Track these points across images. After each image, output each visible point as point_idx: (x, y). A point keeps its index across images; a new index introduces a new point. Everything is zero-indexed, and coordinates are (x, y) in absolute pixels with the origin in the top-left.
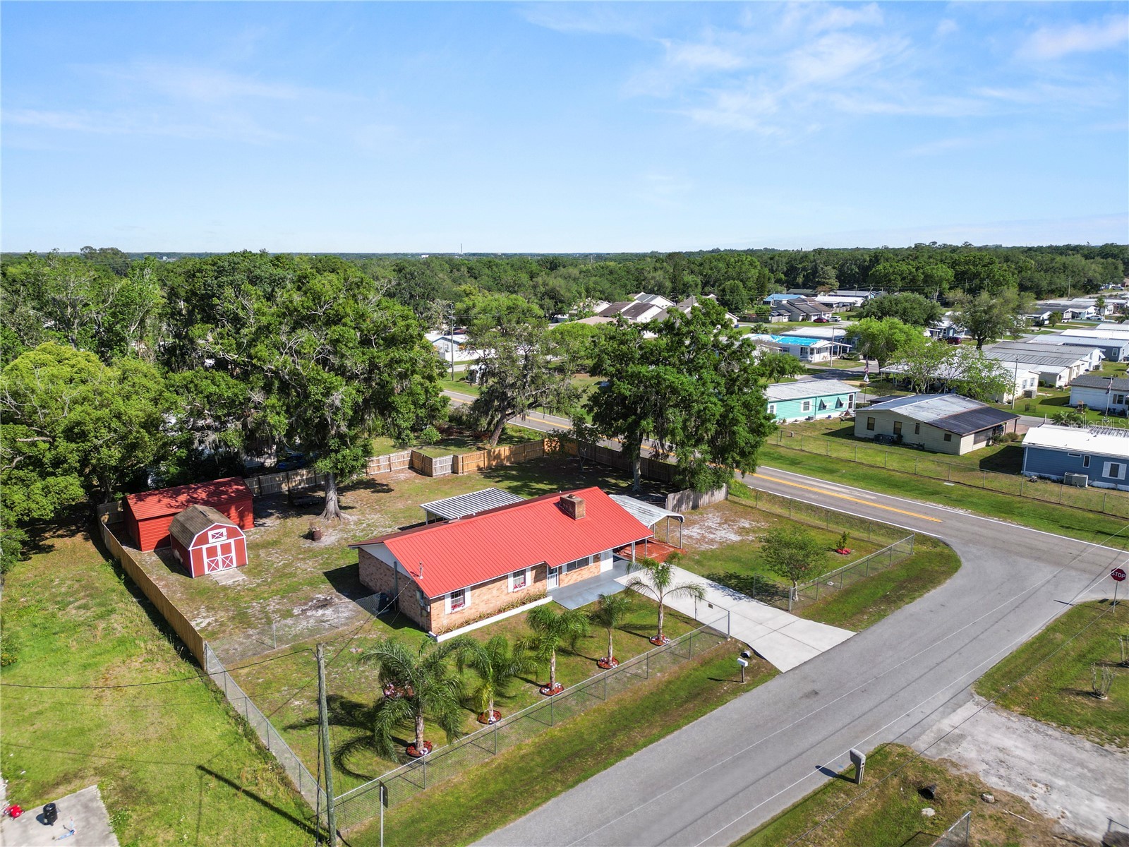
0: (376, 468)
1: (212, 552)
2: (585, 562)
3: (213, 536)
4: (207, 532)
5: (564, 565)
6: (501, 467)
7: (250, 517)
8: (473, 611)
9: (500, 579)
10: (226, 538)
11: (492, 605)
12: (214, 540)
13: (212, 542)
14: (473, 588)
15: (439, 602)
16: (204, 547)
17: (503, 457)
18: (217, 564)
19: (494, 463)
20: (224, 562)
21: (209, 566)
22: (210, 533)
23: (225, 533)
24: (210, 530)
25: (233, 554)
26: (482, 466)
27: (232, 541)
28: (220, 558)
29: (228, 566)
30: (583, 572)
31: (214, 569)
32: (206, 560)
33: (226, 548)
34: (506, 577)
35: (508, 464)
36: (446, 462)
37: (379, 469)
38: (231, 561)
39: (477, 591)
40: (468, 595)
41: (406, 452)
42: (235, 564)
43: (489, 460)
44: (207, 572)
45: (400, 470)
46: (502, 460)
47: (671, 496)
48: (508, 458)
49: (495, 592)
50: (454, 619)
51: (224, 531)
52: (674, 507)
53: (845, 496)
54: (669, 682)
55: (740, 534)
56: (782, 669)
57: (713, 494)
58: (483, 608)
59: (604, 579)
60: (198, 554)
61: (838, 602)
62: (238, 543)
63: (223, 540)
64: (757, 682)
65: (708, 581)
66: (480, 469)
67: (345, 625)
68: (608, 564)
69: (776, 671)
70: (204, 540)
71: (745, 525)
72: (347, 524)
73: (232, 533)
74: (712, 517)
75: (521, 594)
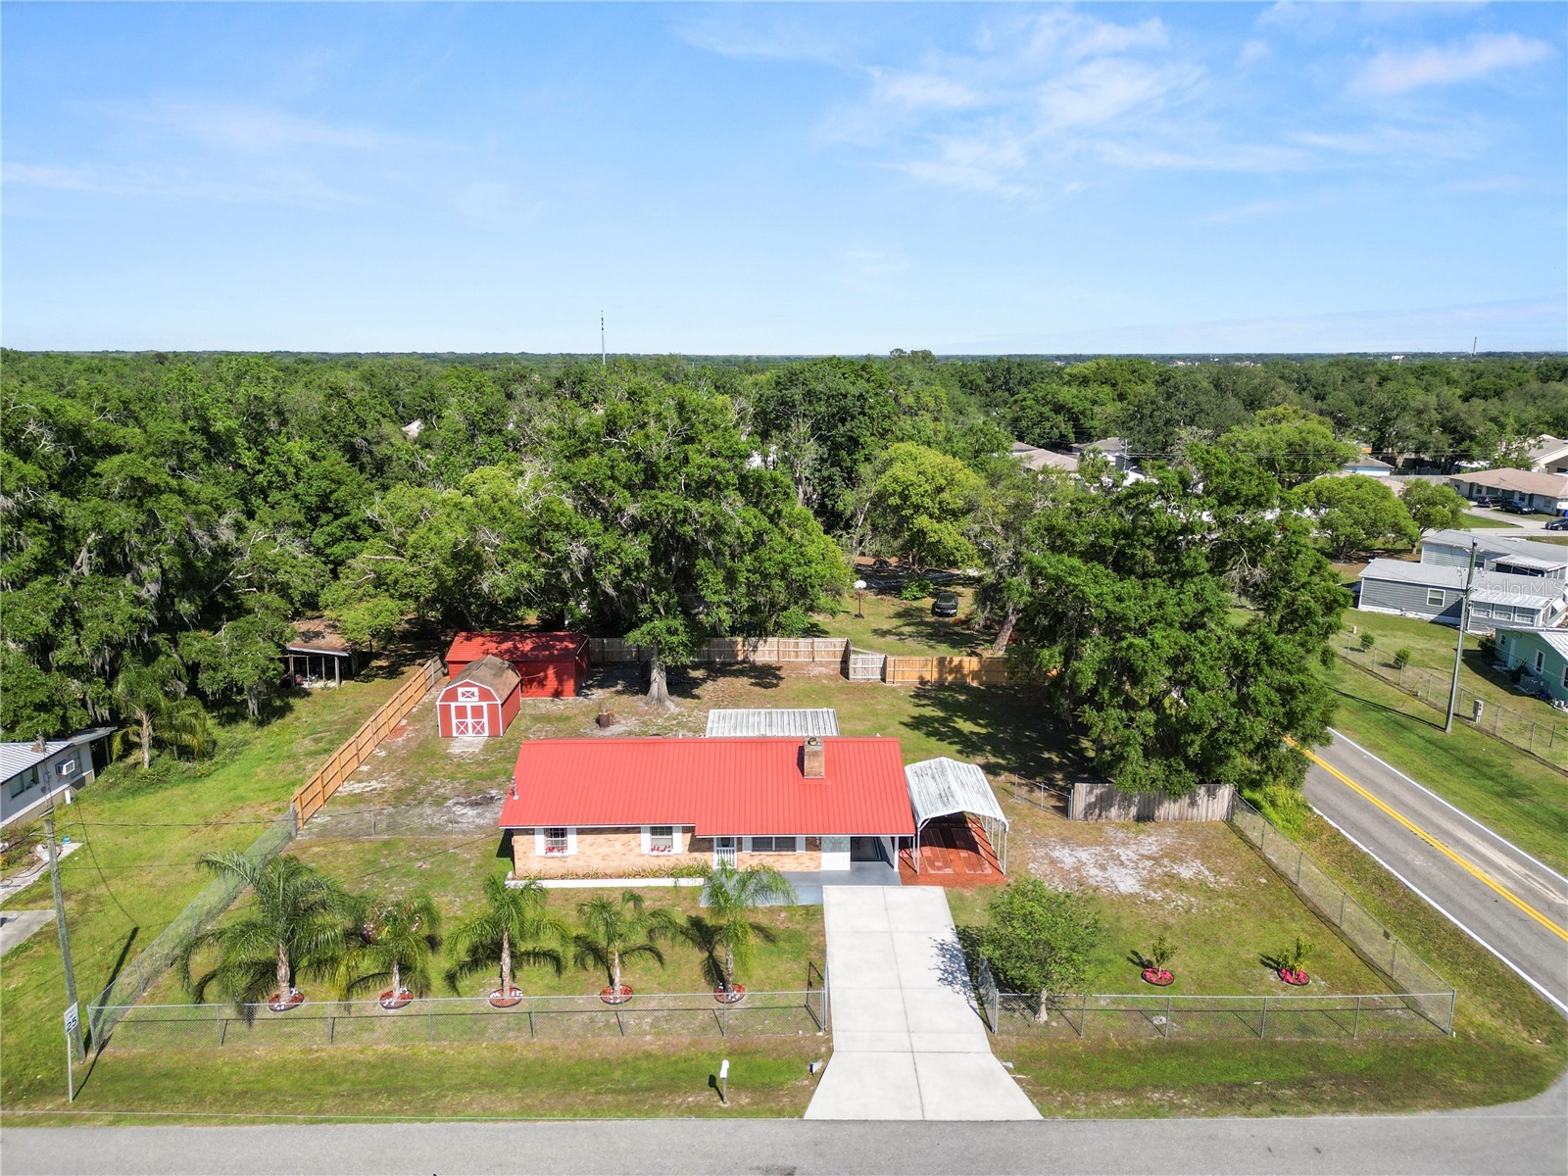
0: (793, 654)
1: (461, 712)
2: (787, 844)
3: (463, 695)
4: (455, 689)
5: (747, 838)
6: (961, 686)
7: (570, 685)
8: (581, 863)
9: (627, 831)
10: (476, 699)
11: (613, 864)
12: (463, 699)
13: (462, 701)
14: (580, 832)
15: (527, 837)
16: (453, 705)
17: (966, 671)
18: (466, 727)
19: (950, 678)
20: (474, 728)
21: (458, 728)
22: (460, 690)
23: (477, 693)
24: (461, 686)
25: (485, 720)
26: (927, 677)
27: (484, 704)
28: (470, 720)
29: (478, 732)
30: (785, 860)
31: (462, 732)
32: (454, 721)
33: (477, 712)
34: (637, 830)
35: (975, 684)
36: (873, 662)
37: (797, 656)
38: (483, 727)
39: (589, 838)
40: (572, 839)
41: (840, 640)
42: (487, 733)
43: (941, 672)
44: (455, 734)
45: (827, 662)
46: (964, 676)
47: (1081, 789)
48: (975, 675)
49: (618, 846)
50: (550, 866)
51: (476, 690)
52: (1090, 808)
53: (1494, 881)
54: (648, 1055)
55: (1148, 883)
56: (811, 1113)
57: (1193, 803)
58: (597, 864)
59: (818, 880)
60: (446, 710)
61: (1125, 1056)
62: (492, 709)
63: (475, 701)
64: (741, 1112)
65: (950, 938)
66: (923, 682)
67: (464, 833)
68: (839, 861)
69: (799, 1110)
70: (451, 695)
71: (1186, 873)
72: (659, 715)
73: (485, 695)
74: (1151, 842)
75: (665, 861)
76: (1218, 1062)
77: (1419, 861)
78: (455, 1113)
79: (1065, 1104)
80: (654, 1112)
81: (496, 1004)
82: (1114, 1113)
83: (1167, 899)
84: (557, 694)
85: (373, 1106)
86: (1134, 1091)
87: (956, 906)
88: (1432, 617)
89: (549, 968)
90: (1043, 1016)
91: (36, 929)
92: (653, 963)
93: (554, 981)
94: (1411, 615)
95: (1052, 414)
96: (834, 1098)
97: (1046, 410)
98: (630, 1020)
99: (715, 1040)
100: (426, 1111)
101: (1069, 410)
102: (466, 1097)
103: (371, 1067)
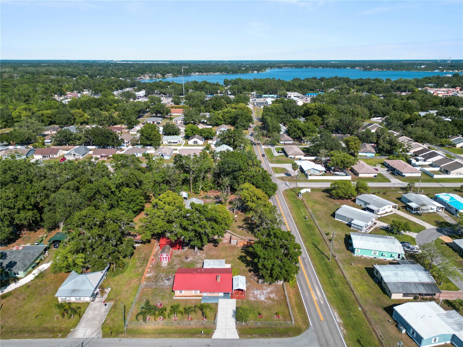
1: (163, 258)
7: (181, 248)
8: (184, 294)
11: (189, 295)
12: (164, 256)
15: (177, 291)
26: (245, 243)
29: (166, 261)
30: (214, 294)
33: (166, 258)
36: (235, 241)
39: (185, 291)
40: (183, 291)
41: (230, 235)
42: (168, 261)
43: (247, 243)
44: (162, 261)
45: (228, 240)
46: (251, 244)
47: (260, 280)
49: (190, 292)
50: (180, 295)
52: (262, 282)
53: (315, 298)
54: (194, 328)
55: (266, 298)
56: (213, 338)
57: (277, 282)
58: (187, 295)
59: (218, 298)
60: (161, 258)
61: (253, 329)
62: (168, 257)
63: (166, 256)
64: (204, 337)
65: (235, 309)
66: (244, 245)
67: (167, 286)
68: (222, 294)
69: (211, 337)
70: (162, 255)
71: (272, 296)
72: (196, 256)
73: (167, 255)
74: (269, 289)
75: (196, 294)
76: (264, 330)
77: (307, 294)
78: (171, 337)
79: (243, 336)
80: (194, 337)
81: (175, 320)
82: (248, 338)
83: (267, 302)
84: (179, 249)
85: (161, 336)
86: (251, 335)
87: (237, 303)
88: (347, 223)
89: (181, 314)
90: (244, 323)
91: (111, 306)
92: (195, 313)
93: (182, 316)
94: (344, 222)
95: (297, 131)
96: (216, 335)
97: (296, 129)
98: (191, 323)
99: (202, 327)
100: (168, 337)
101: (301, 129)
102: (172, 334)
103: (160, 330)
